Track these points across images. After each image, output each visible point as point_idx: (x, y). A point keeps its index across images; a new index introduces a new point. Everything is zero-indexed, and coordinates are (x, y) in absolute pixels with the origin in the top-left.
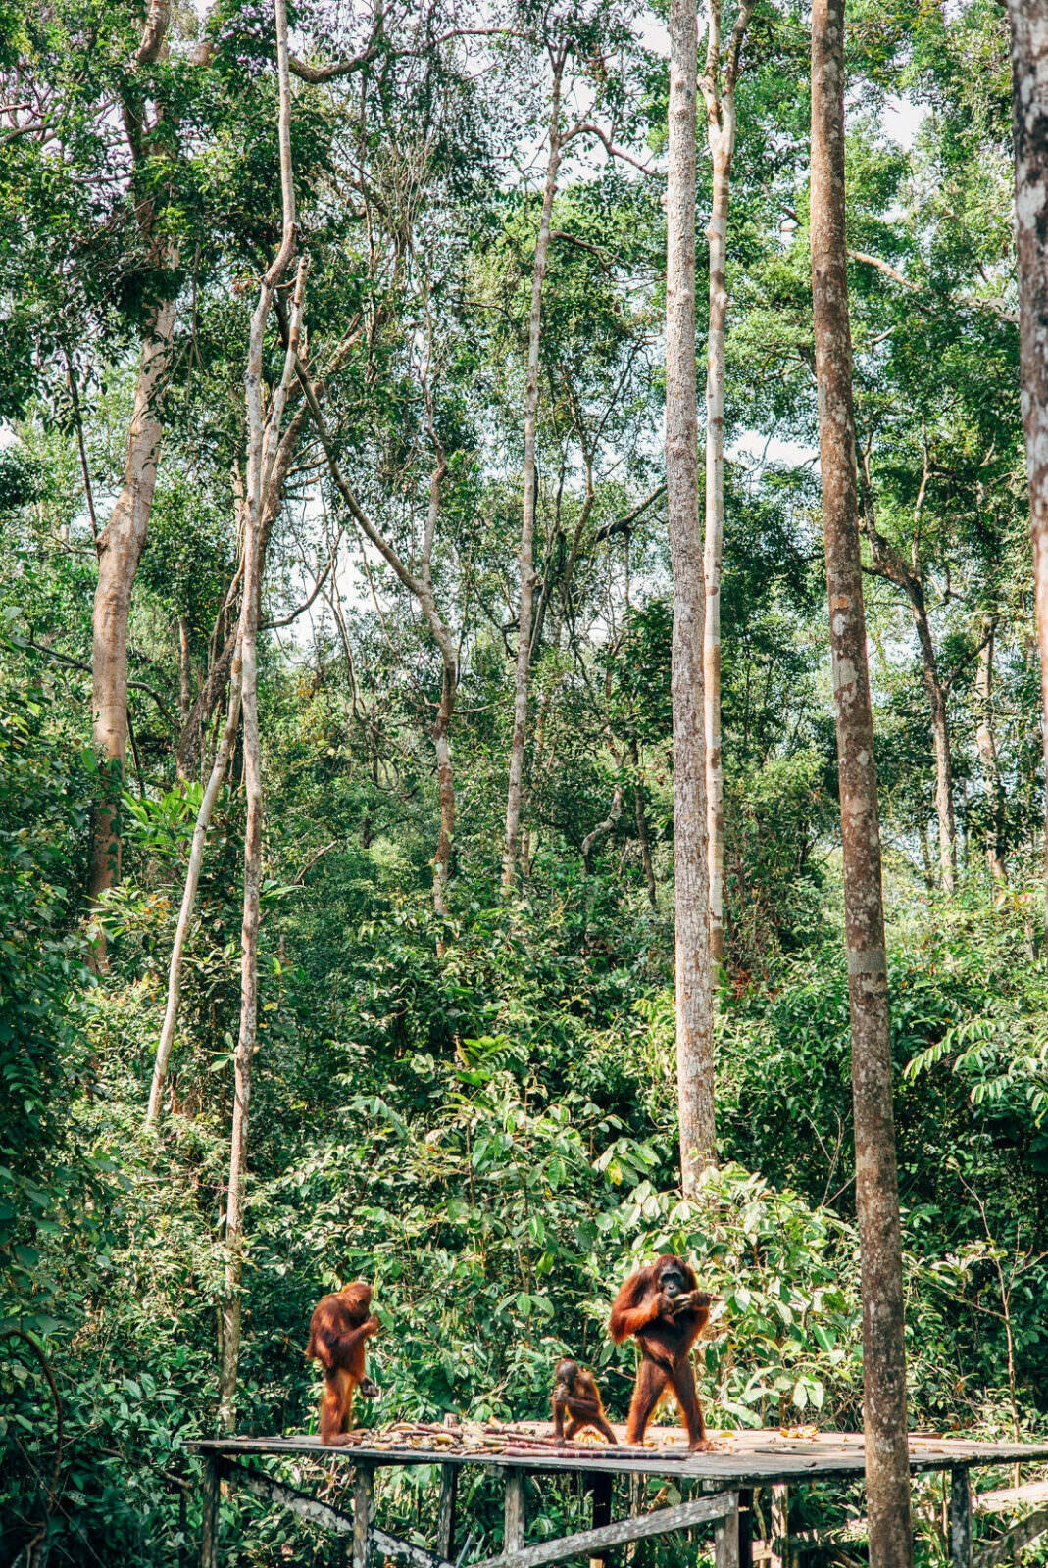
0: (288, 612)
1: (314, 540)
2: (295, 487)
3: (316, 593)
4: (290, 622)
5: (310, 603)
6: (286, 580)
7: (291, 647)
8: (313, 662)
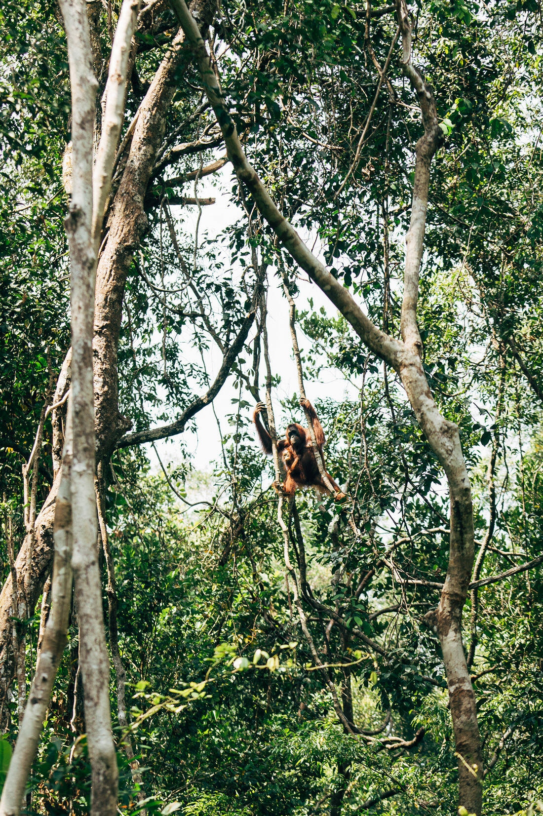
0: (174, 412)
1: (217, 277)
2: (179, 182)
3: (224, 374)
4: (177, 428)
5: (213, 393)
6: (171, 354)
7: (181, 475)
8: (225, 502)
